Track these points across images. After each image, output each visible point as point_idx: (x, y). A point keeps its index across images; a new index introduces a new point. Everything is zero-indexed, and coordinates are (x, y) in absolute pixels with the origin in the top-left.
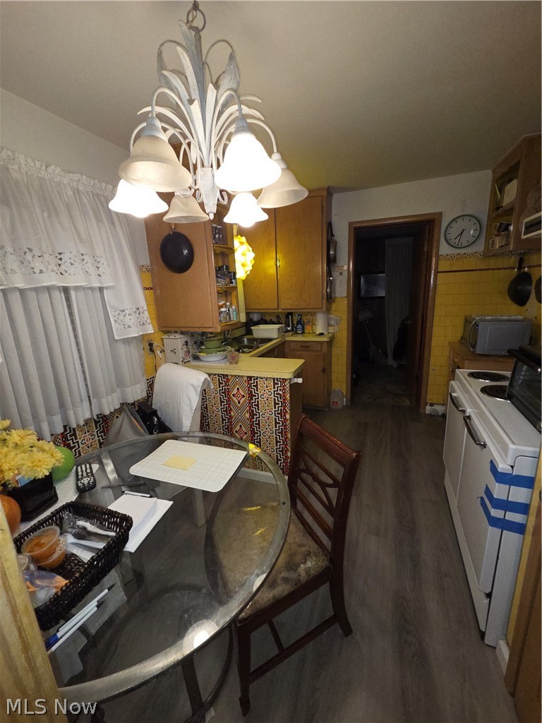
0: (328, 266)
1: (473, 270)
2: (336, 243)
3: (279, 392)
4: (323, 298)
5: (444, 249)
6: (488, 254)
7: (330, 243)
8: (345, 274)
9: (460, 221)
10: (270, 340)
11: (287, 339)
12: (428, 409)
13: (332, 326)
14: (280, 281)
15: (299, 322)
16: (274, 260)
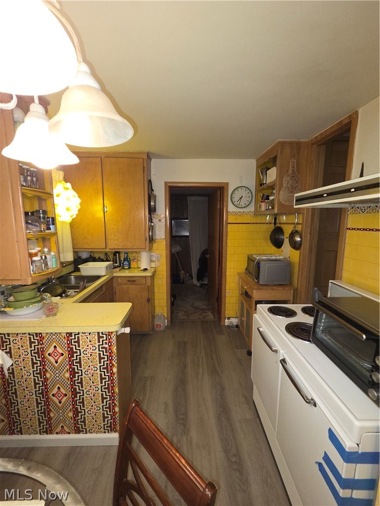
0: (150, 213)
1: (249, 223)
2: (155, 196)
3: (104, 345)
4: (146, 240)
5: (231, 208)
6: (257, 213)
7: (151, 197)
8: (163, 220)
9: (240, 189)
10: (98, 277)
11: (115, 275)
12: (227, 322)
13: (153, 262)
14: (108, 225)
15: (126, 259)
16: (102, 206)
